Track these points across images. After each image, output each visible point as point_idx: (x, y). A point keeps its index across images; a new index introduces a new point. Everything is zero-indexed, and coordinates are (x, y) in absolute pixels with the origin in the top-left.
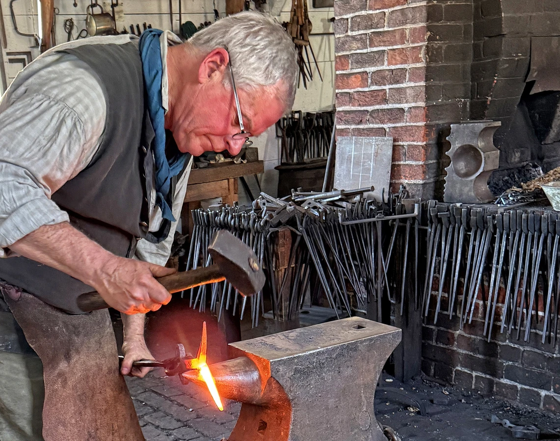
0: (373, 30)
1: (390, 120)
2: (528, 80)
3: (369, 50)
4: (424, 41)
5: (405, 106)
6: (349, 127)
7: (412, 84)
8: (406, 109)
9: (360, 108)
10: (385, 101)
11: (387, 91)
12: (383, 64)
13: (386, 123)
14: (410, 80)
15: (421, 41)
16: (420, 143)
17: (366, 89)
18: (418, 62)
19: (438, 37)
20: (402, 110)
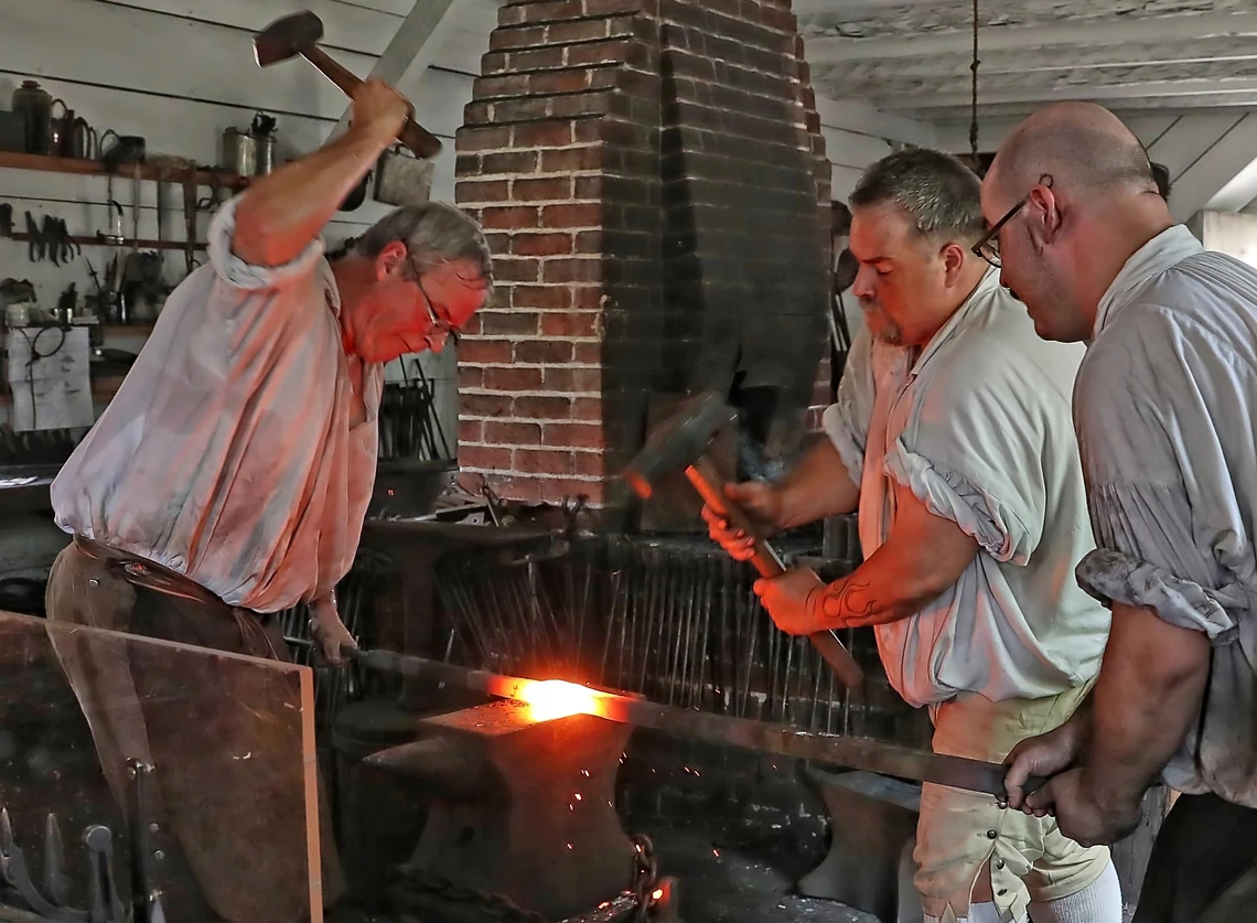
0: (518, 283)
1: (548, 415)
2: (740, 369)
3: (513, 310)
4: (598, 307)
5: (571, 395)
6: (480, 418)
7: (581, 365)
8: (573, 400)
9: (497, 393)
10: (538, 385)
11: (543, 371)
12: (535, 333)
13: (541, 418)
14: (578, 359)
15: (595, 308)
16: (594, 450)
17: (510, 366)
18: (590, 335)
19: (617, 304)
20: (567, 401)
